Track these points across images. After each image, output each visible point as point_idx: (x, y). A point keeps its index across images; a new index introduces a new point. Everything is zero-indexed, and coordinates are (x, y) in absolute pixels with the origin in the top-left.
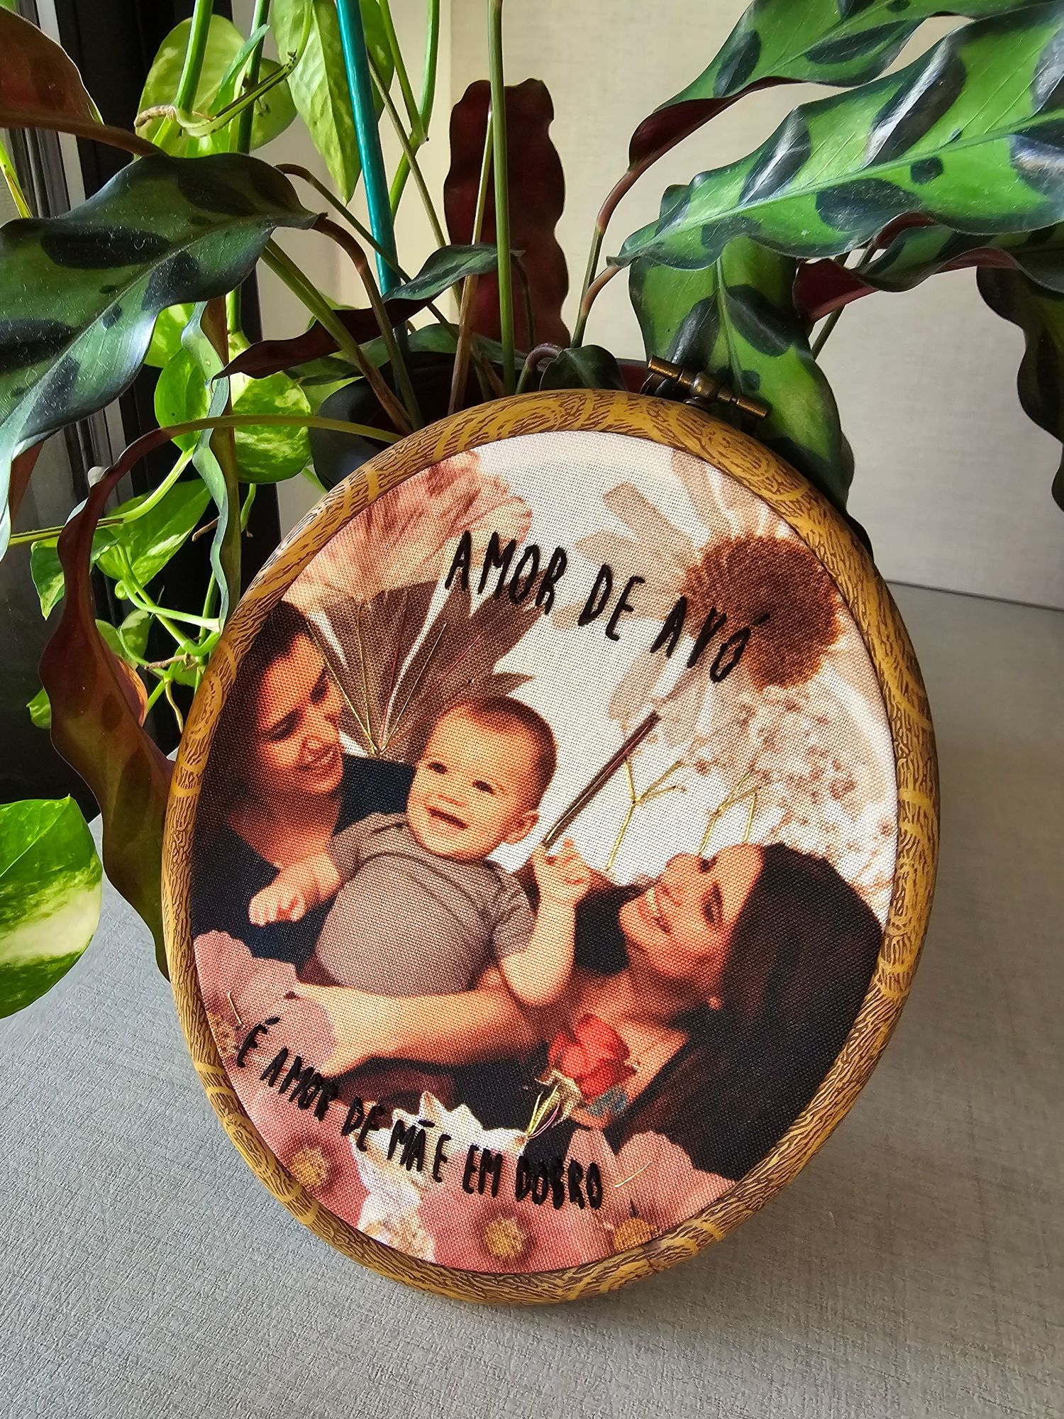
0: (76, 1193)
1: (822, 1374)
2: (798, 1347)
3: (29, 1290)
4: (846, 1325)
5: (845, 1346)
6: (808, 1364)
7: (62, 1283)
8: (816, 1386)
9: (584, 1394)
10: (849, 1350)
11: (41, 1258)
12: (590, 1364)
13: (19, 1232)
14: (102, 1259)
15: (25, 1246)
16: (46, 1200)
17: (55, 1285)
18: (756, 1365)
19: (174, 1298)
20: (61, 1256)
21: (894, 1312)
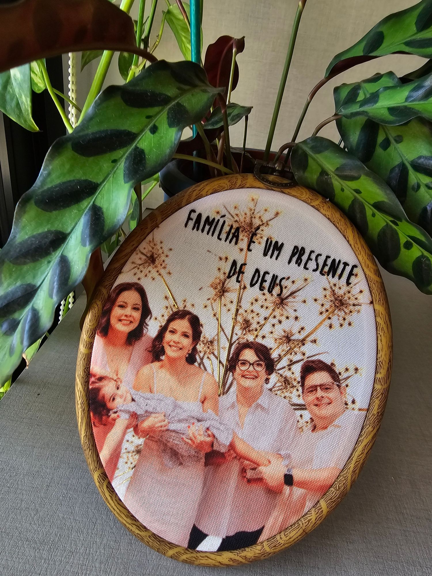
0: (95, 523)
1: (412, 538)
2: (400, 530)
3: (91, 570)
4: (413, 519)
5: (415, 526)
6: (406, 536)
7: (105, 565)
8: (412, 544)
9: (335, 565)
10: (417, 527)
11: (91, 555)
12: (332, 552)
13: (76, 545)
14: (119, 550)
15: (81, 551)
16: (83, 529)
17: (102, 566)
18: (389, 540)
19: (158, 561)
20: (100, 552)
21: (426, 510)
